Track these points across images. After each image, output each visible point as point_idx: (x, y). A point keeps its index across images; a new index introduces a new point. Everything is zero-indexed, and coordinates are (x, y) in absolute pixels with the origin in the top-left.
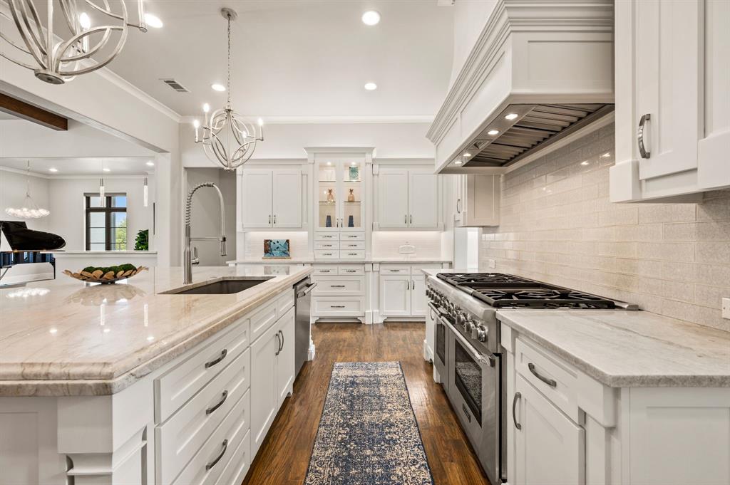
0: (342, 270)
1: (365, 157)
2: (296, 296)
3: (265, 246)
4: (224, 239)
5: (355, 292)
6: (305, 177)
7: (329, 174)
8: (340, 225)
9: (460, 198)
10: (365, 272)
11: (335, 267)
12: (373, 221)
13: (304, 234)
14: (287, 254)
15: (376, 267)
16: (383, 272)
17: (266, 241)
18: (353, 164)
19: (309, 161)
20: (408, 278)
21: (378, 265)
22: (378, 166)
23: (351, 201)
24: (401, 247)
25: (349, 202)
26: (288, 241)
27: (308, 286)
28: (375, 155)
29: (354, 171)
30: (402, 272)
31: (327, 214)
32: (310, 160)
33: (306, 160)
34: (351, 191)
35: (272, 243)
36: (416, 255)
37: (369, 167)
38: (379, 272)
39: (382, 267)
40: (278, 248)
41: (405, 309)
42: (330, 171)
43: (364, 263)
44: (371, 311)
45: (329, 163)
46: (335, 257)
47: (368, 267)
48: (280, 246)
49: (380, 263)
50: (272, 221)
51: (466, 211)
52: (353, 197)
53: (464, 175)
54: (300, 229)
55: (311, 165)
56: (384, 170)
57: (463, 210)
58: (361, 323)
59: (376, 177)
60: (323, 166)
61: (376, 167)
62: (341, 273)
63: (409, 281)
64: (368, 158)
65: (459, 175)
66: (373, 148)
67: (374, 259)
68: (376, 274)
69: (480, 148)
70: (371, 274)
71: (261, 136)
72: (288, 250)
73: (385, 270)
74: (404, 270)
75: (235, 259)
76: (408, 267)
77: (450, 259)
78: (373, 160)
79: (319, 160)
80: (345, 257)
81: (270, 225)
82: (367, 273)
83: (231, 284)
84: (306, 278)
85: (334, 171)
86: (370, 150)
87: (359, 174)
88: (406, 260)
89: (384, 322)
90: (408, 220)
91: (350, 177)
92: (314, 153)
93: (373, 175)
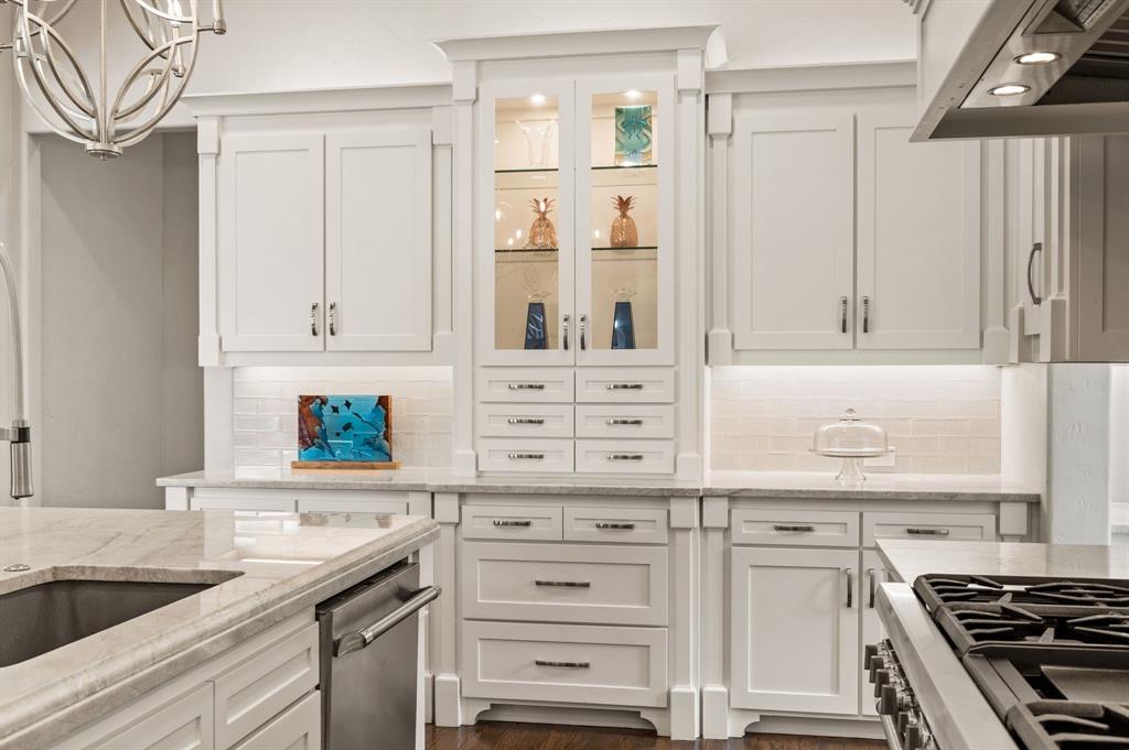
0: (581, 519)
1: (674, 65)
2: (330, 649)
3: (302, 419)
4: (23, 435)
5: (631, 608)
6: (443, 155)
7: (538, 141)
8: (575, 343)
9: (1040, 239)
10: (672, 530)
11: (551, 510)
12: (710, 320)
13: (442, 374)
14: (380, 449)
15: (716, 512)
16: (742, 532)
17: (305, 401)
18: (633, 98)
19: (457, 94)
20: (849, 561)
21: (724, 504)
22: (728, 100)
23: (624, 244)
24: (825, 428)
25: (616, 247)
26: (383, 402)
27: (405, 595)
28: (717, 57)
29: (633, 123)
30: (821, 535)
31: (531, 299)
32: (464, 91)
33: (448, 87)
34: (624, 204)
35: (327, 410)
36: (890, 461)
37: (693, 106)
38: (727, 530)
39: (742, 512)
40: (347, 427)
41: (836, 687)
42: (541, 128)
43: (665, 497)
44: (693, 689)
45: (538, 99)
46: (557, 468)
47: (684, 512)
48: (355, 422)
49: (734, 497)
50: (325, 324)
51: (1066, 297)
52: (631, 227)
53: (1055, 140)
54: (427, 353)
55: (467, 110)
56: (752, 117)
57: (1053, 297)
58: (651, 733)
59: (720, 145)
60: (510, 112)
61: (721, 105)
62: (577, 530)
63: (855, 572)
64: (689, 70)
65: (1040, 141)
66: (710, 29)
67: (709, 479)
68: (716, 539)
69: (1088, 24)
70: (693, 539)
71: (217, 17)
72: (387, 437)
73: (750, 524)
74: (831, 526)
75: (198, 465)
76: (849, 515)
77: (1034, 487)
78: (710, 76)
79: (500, 86)
80: (595, 468)
81: (317, 342)
82: (679, 537)
83: (83, 594)
84: (400, 565)
85: (555, 128)
86: (697, 36)
87: (654, 136)
88: (844, 485)
89: (748, 734)
90: (856, 320)
91: (621, 146)
92: (479, 62)
93: (711, 138)
